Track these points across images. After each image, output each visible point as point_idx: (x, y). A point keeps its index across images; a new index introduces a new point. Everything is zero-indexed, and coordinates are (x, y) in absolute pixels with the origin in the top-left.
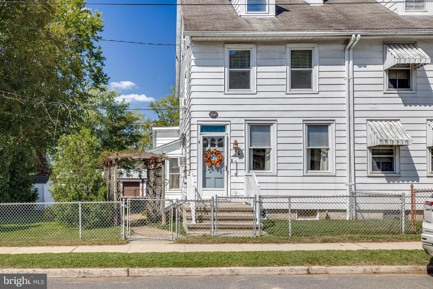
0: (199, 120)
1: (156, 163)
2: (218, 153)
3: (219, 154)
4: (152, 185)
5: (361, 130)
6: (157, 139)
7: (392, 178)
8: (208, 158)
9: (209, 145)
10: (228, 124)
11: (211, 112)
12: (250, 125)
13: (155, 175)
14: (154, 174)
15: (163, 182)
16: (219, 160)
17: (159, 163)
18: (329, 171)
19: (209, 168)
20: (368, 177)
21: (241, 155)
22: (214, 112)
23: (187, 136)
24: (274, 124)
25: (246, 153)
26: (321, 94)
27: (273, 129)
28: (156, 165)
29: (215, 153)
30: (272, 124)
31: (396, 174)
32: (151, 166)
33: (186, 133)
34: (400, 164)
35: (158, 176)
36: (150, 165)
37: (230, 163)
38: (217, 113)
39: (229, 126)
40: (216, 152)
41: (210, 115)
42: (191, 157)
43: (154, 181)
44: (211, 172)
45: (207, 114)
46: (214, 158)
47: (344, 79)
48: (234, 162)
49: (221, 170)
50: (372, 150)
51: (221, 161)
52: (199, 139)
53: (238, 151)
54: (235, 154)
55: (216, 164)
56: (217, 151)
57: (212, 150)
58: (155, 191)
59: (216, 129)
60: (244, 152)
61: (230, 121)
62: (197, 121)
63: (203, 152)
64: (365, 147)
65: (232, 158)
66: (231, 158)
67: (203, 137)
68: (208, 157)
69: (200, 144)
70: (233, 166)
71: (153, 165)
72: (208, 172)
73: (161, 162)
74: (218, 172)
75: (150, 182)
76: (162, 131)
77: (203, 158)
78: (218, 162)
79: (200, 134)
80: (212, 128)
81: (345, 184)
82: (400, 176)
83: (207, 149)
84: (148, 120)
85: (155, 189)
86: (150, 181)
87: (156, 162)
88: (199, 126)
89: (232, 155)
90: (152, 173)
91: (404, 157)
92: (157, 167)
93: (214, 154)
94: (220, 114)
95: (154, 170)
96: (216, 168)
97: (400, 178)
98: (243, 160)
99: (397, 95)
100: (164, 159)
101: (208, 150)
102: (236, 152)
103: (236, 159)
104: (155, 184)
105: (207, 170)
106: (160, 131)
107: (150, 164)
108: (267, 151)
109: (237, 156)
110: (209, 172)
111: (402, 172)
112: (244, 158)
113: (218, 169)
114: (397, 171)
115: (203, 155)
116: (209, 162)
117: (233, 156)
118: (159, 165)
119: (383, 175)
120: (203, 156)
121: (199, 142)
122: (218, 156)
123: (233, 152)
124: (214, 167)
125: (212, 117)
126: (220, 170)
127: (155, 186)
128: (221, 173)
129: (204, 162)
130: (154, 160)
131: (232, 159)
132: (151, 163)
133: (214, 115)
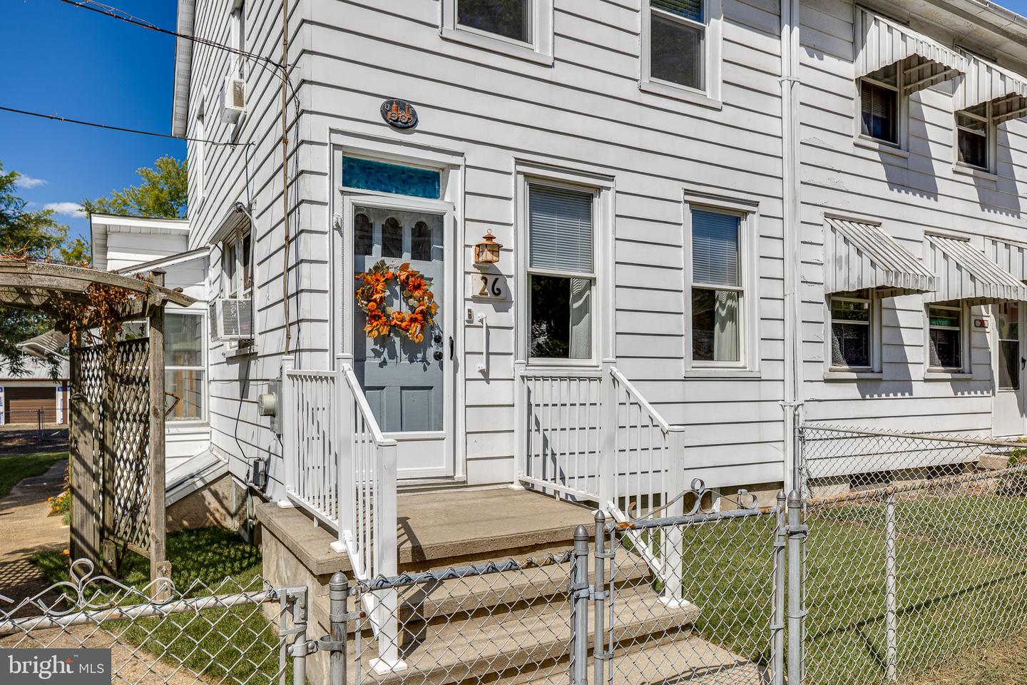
0: (340, 128)
1: (116, 317)
2: (413, 285)
3: (418, 287)
4: (94, 418)
5: (812, 243)
6: (110, 255)
7: (868, 383)
8: (375, 301)
9: (377, 248)
10: (456, 167)
11: (391, 103)
12: (530, 185)
13: (109, 373)
14: (104, 368)
15: (155, 410)
16: (422, 312)
17: (131, 317)
18: (741, 364)
19: (378, 347)
20: (827, 381)
21: (502, 295)
22: (402, 105)
23: (255, 214)
24: (604, 192)
25: (519, 291)
26: (728, 115)
27: (603, 207)
28: (115, 329)
29: (404, 285)
30: (599, 189)
31: (873, 372)
32: (90, 335)
33: (250, 205)
34: (881, 344)
35: (128, 381)
36: (87, 328)
37: (466, 327)
38: (414, 114)
39: (460, 173)
40: (407, 278)
41: (384, 112)
42: (303, 294)
43: (104, 403)
44: (383, 364)
45: (373, 109)
46: (396, 302)
47: (779, 79)
48: (476, 322)
49: (425, 354)
50: (833, 302)
51: (425, 317)
52: (338, 212)
53: (491, 279)
54: (484, 289)
55: (407, 331)
56: (413, 274)
57: (392, 271)
58: (108, 443)
59: (404, 181)
60: (511, 283)
61: (462, 154)
62: (332, 131)
63: (356, 273)
64: (819, 294)
65: (470, 305)
66: (466, 308)
67: (357, 208)
68: (377, 296)
69: (342, 235)
70: (475, 339)
71: (96, 332)
72: (371, 362)
73: (142, 315)
74: (411, 361)
75: (82, 406)
76: (129, 232)
77: (356, 301)
78: (413, 320)
79: (342, 192)
80: (390, 176)
81: (781, 403)
82: (880, 380)
83: (370, 262)
84: (79, 241)
85: (109, 436)
86: (85, 401)
87: (112, 312)
88: (339, 155)
89: (469, 296)
90: (93, 364)
91: (889, 328)
92: (118, 338)
93: (398, 288)
94: (426, 119)
95: (106, 353)
96: (407, 345)
97: (884, 385)
98: (508, 318)
99: (876, 156)
100: (163, 295)
101: (376, 268)
102: (486, 283)
103: (485, 312)
104: (108, 412)
105: (369, 353)
106: (119, 231)
107: (85, 322)
108: (575, 288)
109: (487, 301)
110: (378, 361)
111: (885, 367)
112: (512, 310)
113: (413, 350)
114: (876, 367)
115: (356, 288)
116: (380, 317)
117: (475, 299)
118: (129, 329)
119: (854, 376)
120: (356, 294)
121: (338, 228)
122: (416, 294)
123: (474, 285)
124: (397, 340)
125: (394, 125)
126: (420, 356)
127: (108, 424)
128: (425, 369)
129: (361, 318)
130: (105, 307)
131: (470, 311)
132: (91, 320)
133: (404, 117)
